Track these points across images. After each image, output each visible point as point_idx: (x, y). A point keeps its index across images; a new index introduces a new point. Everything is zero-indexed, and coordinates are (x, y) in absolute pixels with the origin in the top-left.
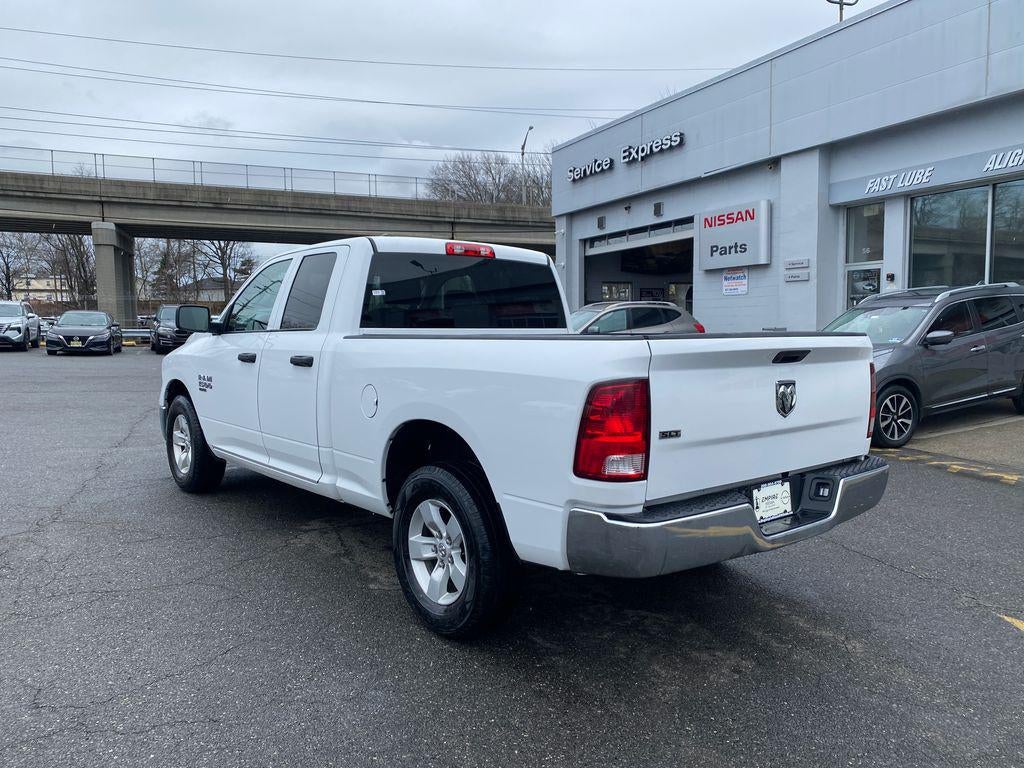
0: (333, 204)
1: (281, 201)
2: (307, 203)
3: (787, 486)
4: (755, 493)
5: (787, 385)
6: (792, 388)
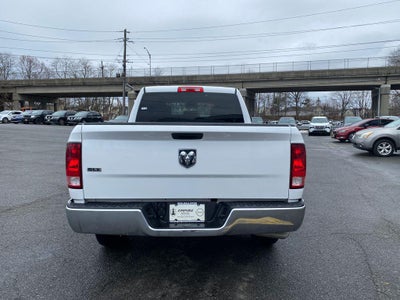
0: (327, 74)
1: (306, 75)
2: (316, 74)
3: (203, 206)
4: (172, 207)
5: (187, 151)
6: (192, 153)
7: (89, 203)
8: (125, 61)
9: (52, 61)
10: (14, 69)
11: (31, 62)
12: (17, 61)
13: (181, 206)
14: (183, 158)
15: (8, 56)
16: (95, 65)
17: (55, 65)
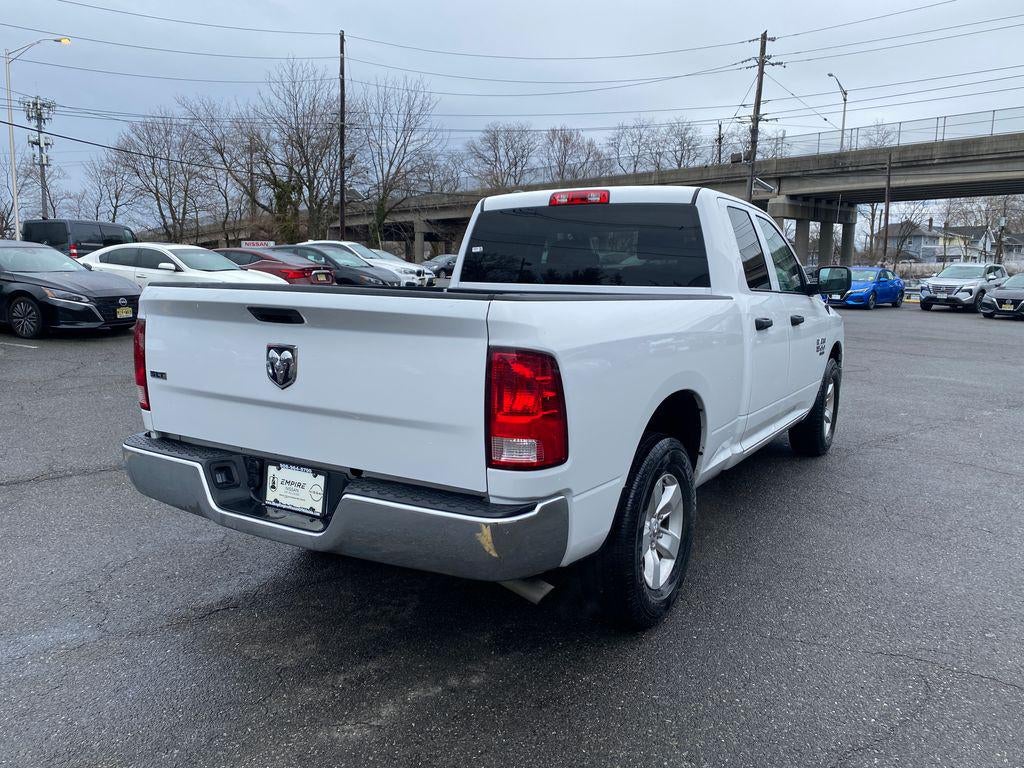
3: (321, 480)
4: (272, 470)
5: (280, 350)
6: (287, 355)
7: (167, 441)
8: (756, 119)
9: (610, 134)
10: (534, 161)
11: (566, 141)
12: (540, 142)
13: (287, 473)
14: (272, 363)
15: (523, 132)
16: (708, 133)
17: (614, 144)
